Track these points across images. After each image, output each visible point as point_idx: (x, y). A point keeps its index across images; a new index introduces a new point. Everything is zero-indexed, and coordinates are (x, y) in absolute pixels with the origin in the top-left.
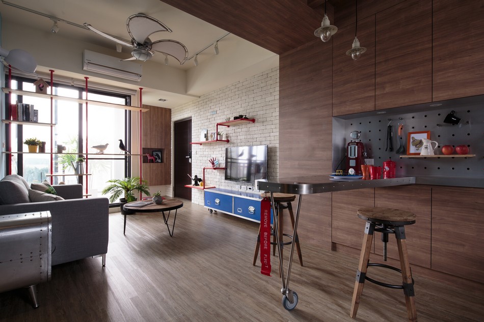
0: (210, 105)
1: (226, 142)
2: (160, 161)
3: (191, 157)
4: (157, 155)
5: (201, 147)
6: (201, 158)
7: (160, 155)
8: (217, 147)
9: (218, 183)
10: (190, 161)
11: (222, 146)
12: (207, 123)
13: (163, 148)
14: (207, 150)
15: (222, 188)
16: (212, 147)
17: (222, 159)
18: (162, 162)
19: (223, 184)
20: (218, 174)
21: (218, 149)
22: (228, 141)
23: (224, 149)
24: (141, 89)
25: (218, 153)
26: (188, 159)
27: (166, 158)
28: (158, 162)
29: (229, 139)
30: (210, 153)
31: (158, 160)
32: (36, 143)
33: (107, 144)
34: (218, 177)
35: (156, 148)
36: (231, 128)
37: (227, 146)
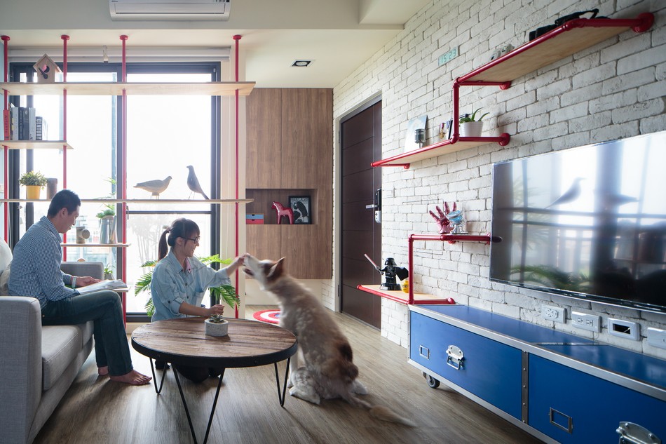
0: (438, 35)
1: (496, 145)
2: (305, 220)
3: (379, 208)
4: (300, 206)
5: (409, 173)
6: (407, 208)
7: (307, 206)
8: (463, 165)
9: (463, 289)
10: (377, 218)
11: (481, 161)
12: (429, 97)
13: (312, 187)
14: (425, 182)
15: (481, 305)
16: (442, 169)
17: (480, 204)
18: (311, 222)
19: (485, 293)
20: (466, 257)
21: (466, 174)
22: (504, 140)
23: (488, 170)
24: (237, 38)
25: (464, 185)
26: (371, 212)
27: (320, 212)
28: (301, 222)
29: (511, 130)
30: (435, 190)
31: (301, 217)
33: (170, 178)
34: (465, 268)
36: (518, 88)
37: (501, 156)
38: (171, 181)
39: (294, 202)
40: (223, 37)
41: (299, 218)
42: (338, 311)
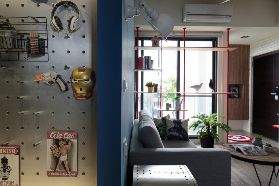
7: (237, 91)
10: (277, 99)
13: (241, 84)
24: (228, 29)
26: (274, 96)
27: (244, 94)
28: (235, 97)
32: (152, 85)
33: (202, 84)
35: (235, 84)
38: (202, 85)
39: (232, 89)
40: (223, 29)
41: (234, 95)
42: (252, 132)
